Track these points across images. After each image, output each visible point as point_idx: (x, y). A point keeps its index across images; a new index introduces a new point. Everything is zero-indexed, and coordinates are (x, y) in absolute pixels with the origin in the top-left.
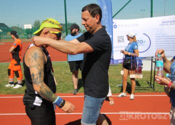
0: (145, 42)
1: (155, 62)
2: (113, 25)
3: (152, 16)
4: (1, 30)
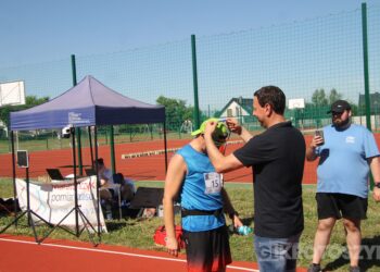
4: (245, 113)
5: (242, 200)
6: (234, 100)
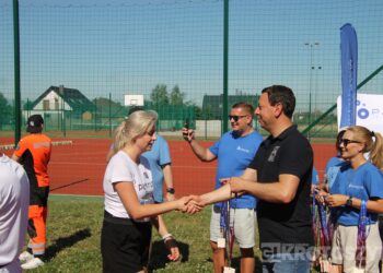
2: (358, 108)
4: (67, 107)
5: (76, 216)
6: (52, 88)
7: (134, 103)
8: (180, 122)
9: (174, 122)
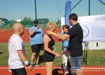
0: (85, 31)
1: (87, 46)
3: (89, 15)
4: (3, 23)
7: (19, 21)
8: (30, 25)
9: (29, 25)
